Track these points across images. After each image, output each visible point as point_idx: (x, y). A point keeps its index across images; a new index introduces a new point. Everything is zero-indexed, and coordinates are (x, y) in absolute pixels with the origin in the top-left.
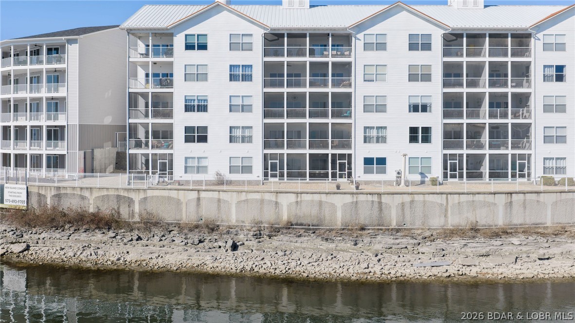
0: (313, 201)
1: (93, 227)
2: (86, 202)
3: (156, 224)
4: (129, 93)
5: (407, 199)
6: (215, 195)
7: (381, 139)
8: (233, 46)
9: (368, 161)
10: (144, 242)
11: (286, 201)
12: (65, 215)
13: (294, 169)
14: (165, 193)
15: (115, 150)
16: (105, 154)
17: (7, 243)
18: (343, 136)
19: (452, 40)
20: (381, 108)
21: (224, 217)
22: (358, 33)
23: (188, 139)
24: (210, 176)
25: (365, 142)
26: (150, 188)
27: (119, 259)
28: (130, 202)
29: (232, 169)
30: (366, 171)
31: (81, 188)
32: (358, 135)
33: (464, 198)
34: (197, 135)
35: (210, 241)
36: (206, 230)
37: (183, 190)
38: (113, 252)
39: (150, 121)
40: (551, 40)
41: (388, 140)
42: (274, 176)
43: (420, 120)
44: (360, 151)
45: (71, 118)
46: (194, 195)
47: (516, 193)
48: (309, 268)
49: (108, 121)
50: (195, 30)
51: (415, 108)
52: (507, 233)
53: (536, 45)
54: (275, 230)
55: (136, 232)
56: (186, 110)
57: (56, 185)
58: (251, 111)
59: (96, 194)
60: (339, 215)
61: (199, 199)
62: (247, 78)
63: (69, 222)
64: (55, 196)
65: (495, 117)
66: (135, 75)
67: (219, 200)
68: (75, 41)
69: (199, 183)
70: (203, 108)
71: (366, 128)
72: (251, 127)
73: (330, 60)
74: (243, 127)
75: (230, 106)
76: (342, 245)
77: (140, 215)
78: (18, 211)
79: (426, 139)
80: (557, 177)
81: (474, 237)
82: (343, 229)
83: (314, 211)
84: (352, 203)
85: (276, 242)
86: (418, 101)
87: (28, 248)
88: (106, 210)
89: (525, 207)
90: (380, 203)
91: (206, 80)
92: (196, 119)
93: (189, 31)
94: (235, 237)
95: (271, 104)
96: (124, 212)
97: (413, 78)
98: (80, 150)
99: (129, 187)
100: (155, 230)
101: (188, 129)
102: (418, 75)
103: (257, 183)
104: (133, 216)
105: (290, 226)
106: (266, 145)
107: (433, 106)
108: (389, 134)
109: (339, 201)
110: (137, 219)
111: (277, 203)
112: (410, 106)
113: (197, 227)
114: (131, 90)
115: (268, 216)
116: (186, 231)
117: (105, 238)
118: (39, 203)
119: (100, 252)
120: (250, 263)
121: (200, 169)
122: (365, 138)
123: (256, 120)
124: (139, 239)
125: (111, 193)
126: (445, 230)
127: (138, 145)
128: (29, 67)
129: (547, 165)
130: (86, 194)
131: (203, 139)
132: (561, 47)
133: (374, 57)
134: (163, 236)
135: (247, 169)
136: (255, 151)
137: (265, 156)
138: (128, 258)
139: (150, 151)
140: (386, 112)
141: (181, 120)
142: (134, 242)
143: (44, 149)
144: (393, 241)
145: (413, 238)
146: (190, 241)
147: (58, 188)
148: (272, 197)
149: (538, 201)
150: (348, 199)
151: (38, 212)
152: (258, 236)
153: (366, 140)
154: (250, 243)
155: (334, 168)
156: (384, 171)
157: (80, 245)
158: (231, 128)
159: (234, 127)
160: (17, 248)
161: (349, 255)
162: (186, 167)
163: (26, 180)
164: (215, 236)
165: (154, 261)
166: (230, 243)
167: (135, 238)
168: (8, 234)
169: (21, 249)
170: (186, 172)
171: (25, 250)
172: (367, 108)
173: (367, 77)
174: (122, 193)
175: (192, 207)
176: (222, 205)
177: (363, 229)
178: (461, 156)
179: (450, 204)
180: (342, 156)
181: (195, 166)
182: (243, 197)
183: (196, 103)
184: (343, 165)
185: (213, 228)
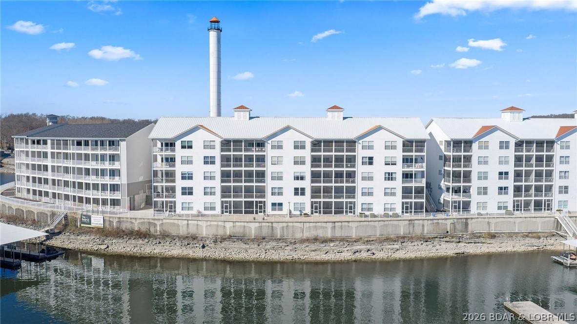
0: (241, 226)
1: (138, 237)
2: (134, 225)
3: (168, 236)
4: (154, 170)
5: (285, 224)
6: (196, 222)
7: (280, 194)
8: (205, 147)
9: (274, 204)
10: (162, 244)
11: (229, 225)
12: (124, 231)
13: (237, 209)
14: (172, 221)
15: (145, 194)
16: (140, 198)
17: (97, 244)
18: (261, 192)
19: (316, 144)
20: (280, 178)
21: (200, 233)
22: (269, 140)
23: (183, 193)
24: (194, 212)
25: (272, 195)
26: (164, 219)
27: (151, 252)
28: (155, 225)
29: (206, 209)
30: (273, 210)
31: (131, 218)
32: (269, 192)
33: (311, 224)
34: (188, 191)
35: (193, 244)
36: (191, 239)
37: (181, 220)
38: (148, 249)
39: (164, 184)
40: (367, 144)
41: (284, 194)
42: (226, 212)
43: (299, 184)
44: (270, 199)
45: (122, 180)
46: (186, 222)
47: (337, 222)
48: (235, 256)
49: (141, 179)
50: (186, 139)
51: (297, 178)
52: (332, 241)
53: (359, 147)
54: (223, 239)
55: (158, 240)
56: (182, 179)
57: (118, 216)
58: (214, 179)
59: (138, 221)
60: (253, 232)
61: (188, 224)
62: (213, 163)
63: (126, 235)
64: (118, 222)
65: (337, 182)
66: (156, 160)
67: (197, 225)
68: (124, 140)
69: (188, 215)
70: (190, 178)
71: (272, 188)
72: (215, 188)
73: (254, 153)
74: (211, 188)
75: (204, 177)
76: (252, 246)
77: (160, 231)
78: (99, 229)
79: (303, 194)
80: (367, 213)
81: (314, 243)
82: (255, 239)
83: (242, 230)
84: (259, 226)
85: (223, 245)
86: (298, 174)
87: (108, 247)
88: (143, 229)
89: (342, 229)
90: (272, 227)
91: (192, 163)
92: (187, 183)
93: (183, 139)
94: (205, 243)
95: (225, 176)
96: (152, 230)
97: (296, 163)
98: (128, 197)
99: (154, 218)
100: (167, 239)
101: (183, 188)
102: (299, 162)
103: (218, 216)
104: (157, 232)
105: (230, 237)
106: (223, 197)
107: (306, 177)
108: (284, 191)
109: (253, 226)
110: (158, 233)
111: (224, 226)
112: (294, 177)
113: (187, 237)
114: (154, 169)
115: (220, 232)
116: (182, 239)
117: (144, 243)
118: (110, 225)
119: (142, 249)
120: (209, 254)
121: (189, 208)
122: (272, 193)
123: (217, 184)
124: (160, 243)
125: (146, 221)
126: (302, 239)
127: (158, 196)
128: (99, 152)
129: (364, 207)
130: (134, 221)
131: (191, 193)
132: (371, 147)
133: (277, 153)
134: (171, 242)
135: (213, 209)
136: (217, 199)
137: (222, 202)
138: (155, 251)
139: (164, 199)
140: (282, 180)
141: (179, 184)
142: (158, 244)
143: (109, 195)
144: (276, 244)
145: (286, 243)
146: (183, 244)
147: (119, 218)
148: (222, 224)
149: (348, 226)
150: (257, 225)
151: (110, 230)
152: (215, 242)
153: (273, 194)
154: (211, 245)
155: (256, 208)
156: (281, 210)
157: (132, 246)
158: (205, 188)
159: (206, 188)
160: (103, 247)
161: (254, 250)
162: (182, 208)
163: (103, 212)
164: (195, 242)
165: (167, 253)
166: (202, 245)
167: (158, 242)
168: (97, 240)
169: (105, 247)
170: (182, 210)
171: (107, 248)
172: (273, 178)
173: (273, 163)
174: (151, 221)
175: (185, 229)
176: (199, 227)
177: (264, 239)
178: (320, 202)
179: (305, 227)
180: (261, 202)
181: (187, 207)
182: (209, 223)
183: (187, 175)
184: (261, 207)
185: (194, 238)
